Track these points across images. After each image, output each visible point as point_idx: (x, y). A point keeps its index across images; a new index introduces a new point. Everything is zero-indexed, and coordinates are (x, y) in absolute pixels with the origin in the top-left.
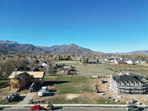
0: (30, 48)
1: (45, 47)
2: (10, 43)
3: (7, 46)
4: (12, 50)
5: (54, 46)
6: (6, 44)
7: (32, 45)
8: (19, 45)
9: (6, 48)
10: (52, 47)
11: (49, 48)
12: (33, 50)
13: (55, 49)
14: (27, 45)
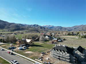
0: (59, 28)
1: (68, 27)
2: (50, 26)
3: (49, 28)
4: (51, 30)
5: (74, 26)
6: (49, 27)
7: (61, 27)
8: (54, 27)
9: (48, 29)
10: (73, 27)
11: (71, 28)
12: (61, 29)
13: (75, 28)
14: (58, 27)
